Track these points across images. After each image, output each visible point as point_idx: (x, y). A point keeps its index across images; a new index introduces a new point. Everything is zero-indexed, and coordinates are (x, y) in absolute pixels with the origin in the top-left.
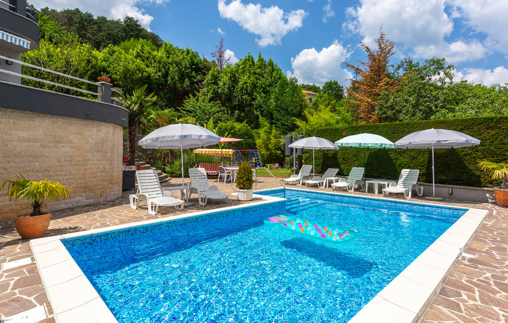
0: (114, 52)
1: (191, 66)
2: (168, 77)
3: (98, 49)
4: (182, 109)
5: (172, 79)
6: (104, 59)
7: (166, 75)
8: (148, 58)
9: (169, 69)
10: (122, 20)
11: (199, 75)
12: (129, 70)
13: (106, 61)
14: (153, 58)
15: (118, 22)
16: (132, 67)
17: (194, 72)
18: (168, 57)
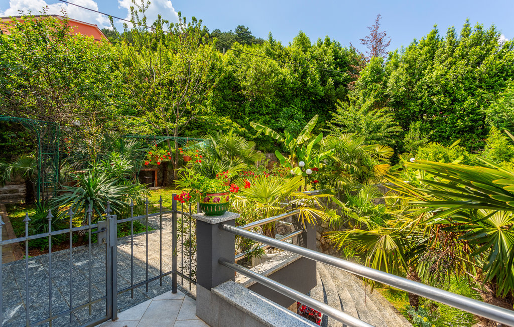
0: (240, 51)
1: (335, 59)
2: (306, 78)
3: (222, 51)
4: (333, 124)
5: (312, 81)
6: (229, 62)
7: (304, 75)
8: (279, 56)
9: (307, 67)
10: (234, 31)
11: (345, 71)
12: (262, 74)
13: (231, 64)
14: (286, 54)
15: (230, 33)
16: (266, 68)
17: (338, 69)
18: (305, 51)
